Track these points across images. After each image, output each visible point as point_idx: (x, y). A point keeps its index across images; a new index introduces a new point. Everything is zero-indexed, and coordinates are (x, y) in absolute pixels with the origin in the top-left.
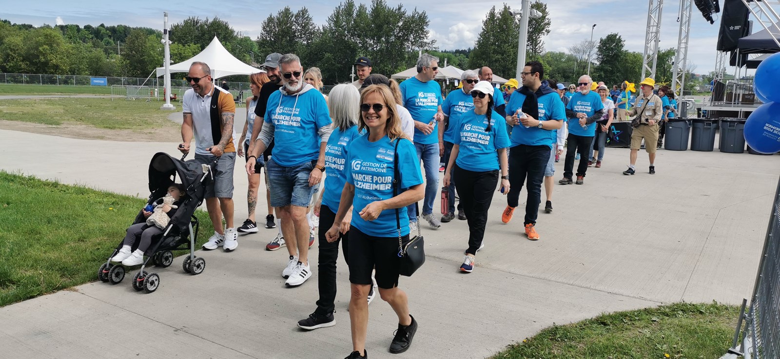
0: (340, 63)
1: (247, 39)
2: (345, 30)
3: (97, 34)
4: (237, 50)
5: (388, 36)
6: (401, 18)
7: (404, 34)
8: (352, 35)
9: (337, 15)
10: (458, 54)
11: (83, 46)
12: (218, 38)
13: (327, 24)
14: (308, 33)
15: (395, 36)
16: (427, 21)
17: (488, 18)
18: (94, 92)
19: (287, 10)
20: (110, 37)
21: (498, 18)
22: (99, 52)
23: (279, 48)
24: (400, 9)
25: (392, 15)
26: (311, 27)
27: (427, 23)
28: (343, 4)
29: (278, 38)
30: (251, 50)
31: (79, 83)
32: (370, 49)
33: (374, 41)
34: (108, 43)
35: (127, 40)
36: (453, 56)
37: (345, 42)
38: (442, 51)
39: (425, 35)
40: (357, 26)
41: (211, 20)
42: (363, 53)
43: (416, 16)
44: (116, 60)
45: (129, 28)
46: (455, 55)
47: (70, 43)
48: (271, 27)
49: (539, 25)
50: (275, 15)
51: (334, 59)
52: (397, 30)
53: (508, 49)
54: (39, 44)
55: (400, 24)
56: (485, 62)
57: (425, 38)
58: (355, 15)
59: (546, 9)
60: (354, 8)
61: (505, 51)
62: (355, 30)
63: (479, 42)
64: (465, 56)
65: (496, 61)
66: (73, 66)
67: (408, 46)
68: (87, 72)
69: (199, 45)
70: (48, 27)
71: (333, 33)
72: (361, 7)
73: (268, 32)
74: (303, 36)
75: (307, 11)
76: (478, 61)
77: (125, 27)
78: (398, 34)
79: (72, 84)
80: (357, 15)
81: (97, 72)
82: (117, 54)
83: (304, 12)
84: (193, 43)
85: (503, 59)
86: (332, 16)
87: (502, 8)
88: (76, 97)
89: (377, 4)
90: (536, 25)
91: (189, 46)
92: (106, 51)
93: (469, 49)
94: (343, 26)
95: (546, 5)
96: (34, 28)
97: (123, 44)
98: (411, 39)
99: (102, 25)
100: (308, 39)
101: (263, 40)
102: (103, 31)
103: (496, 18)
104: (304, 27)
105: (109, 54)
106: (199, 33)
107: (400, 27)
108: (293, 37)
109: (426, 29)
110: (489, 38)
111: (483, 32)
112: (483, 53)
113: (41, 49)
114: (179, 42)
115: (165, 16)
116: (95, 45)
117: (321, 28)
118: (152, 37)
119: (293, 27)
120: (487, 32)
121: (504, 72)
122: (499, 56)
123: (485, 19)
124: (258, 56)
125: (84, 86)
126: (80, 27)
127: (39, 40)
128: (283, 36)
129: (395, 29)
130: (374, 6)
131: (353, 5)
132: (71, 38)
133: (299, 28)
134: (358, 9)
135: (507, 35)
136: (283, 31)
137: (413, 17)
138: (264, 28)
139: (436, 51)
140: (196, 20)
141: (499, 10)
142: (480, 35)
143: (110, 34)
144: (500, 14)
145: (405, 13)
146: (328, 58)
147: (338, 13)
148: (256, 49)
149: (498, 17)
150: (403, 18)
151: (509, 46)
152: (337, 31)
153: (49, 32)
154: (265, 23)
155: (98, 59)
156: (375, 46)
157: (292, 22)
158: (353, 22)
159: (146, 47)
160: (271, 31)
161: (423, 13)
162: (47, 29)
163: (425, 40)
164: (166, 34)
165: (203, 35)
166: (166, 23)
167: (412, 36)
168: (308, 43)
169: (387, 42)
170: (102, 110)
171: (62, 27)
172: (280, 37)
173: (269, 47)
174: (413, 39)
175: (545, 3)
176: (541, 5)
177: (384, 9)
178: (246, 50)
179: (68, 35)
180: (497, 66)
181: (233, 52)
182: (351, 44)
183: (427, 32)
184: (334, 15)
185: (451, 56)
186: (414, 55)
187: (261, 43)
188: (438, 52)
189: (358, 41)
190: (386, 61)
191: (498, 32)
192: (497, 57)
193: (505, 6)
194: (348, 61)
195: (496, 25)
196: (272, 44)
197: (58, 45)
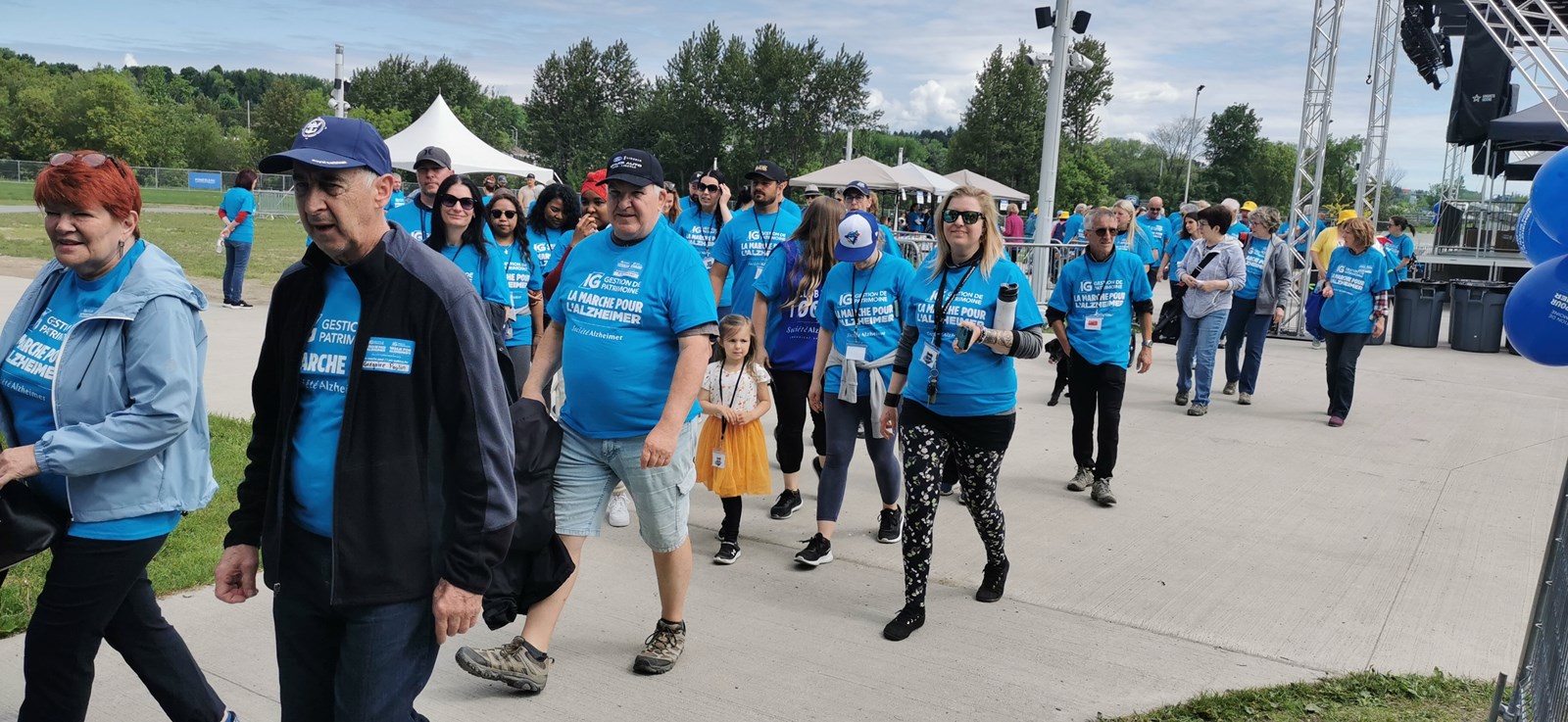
0: (691, 152)
1: (505, 103)
2: (701, 86)
3: (204, 85)
4: (485, 125)
5: (786, 100)
6: (812, 66)
7: (819, 96)
8: (714, 98)
9: (686, 58)
10: (926, 140)
11: (175, 109)
12: (446, 98)
13: (665, 75)
14: (626, 92)
15: (801, 101)
16: (866, 71)
17: (988, 70)
18: (194, 202)
19: (586, 45)
20: (232, 91)
21: (1008, 70)
22: (207, 122)
23: (567, 122)
24: (811, 47)
25: (797, 59)
26: (633, 80)
27: (864, 76)
28: (698, 35)
29: (567, 101)
30: (513, 124)
31: (166, 183)
32: (750, 125)
33: (758, 111)
34: (228, 104)
35: (263, 98)
36: (917, 143)
37: (701, 111)
38: (895, 133)
39: (861, 100)
40: (726, 80)
41: (432, 63)
42: (737, 134)
43: (844, 61)
44: (241, 139)
45: (271, 74)
46: (922, 142)
47: (150, 103)
48: (553, 78)
49: (1090, 85)
50: (562, 54)
51: (679, 144)
52: (804, 91)
53: (1026, 131)
54: (87, 104)
55: (812, 77)
56: (981, 155)
57: (861, 106)
58: (721, 57)
59: (1103, 52)
60: (720, 43)
61: (1020, 136)
62: (721, 87)
63: (969, 115)
64: (941, 144)
65: (1002, 155)
66: (155, 149)
67: (826, 121)
68: (182, 162)
69: (408, 112)
70: (109, 70)
71: (677, 94)
72: (735, 41)
73: (545, 88)
74: (617, 97)
75: (625, 48)
76: (967, 155)
77: (263, 73)
78: (806, 97)
79: (151, 184)
80: (725, 58)
81: (203, 161)
82: (245, 126)
83: (620, 49)
84: (396, 107)
85: (1016, 151)
86: (675, 58)
87: (1016, 50)
88: (156, 210)
89: (766, 37)
90: (1084, 83)
91: (389, 113)
92: (224, 121)
93: (950, 130)
94: (697, 80)
95: (1103, 46)
96: (80, 71)
97: (257, 106)
98: (832, 107)
99: (217, 69)
100: (626, 104)
101: (537, 104)
102: (219, 80)
103: (1003, 70)
104: (618, 80)
105: (228, 126)
106: (410, 89)
107: (811, 84)
108: (598, 99)
109: (864, 88)
110: (988, 108)
111: (978, 97)
112: (977, 139)
113: (90, 113)
114: (369, 104)
115: (338, 52)
116: (201, 108)
117: (653, 82)
118: (315, 94)
119: (597, 80)
120: (986, 97)
121: (1018, 177)
122: (1009, 146)
123: (981, 71)
124: (526, 135)
125: (175, 189)
126: (173, 71)
127: (88, 96)
128: (577, 98)
129: (801, 86)
130: (759, 40)
131: (718, 38)
132: (152, 93)
133: (609, 81)
134: (727, 47)
135: (1026, 105)
136: (576, 87)
137: (838, 63)
138: (539, 80)
139: (882, 133)
140: (403, 61)
141: (1009, 53)
142: (972, 103)
143: (232, 87)
144: (1011, 61)
145: (822, 56)
146: (666, 142)
147: (688, 52)
148: (522, 121)
149: (1008, 67)
150: (817, 66)
151: (1029, 124)
152: (685, 89)
153: (107, 79)
154: (542, 70)
155: (206, 137)
156: (760, 120)
157: (596, 69)
158: (717, 72)
159: (302, 114)
160: (553, 86)
161: (858, 55)
162: (105, 75)
163: (861, 111)
164: (340, 88)
165: (418, 91)
166: (340, 68)
167: (835, 102)
168: (626, 111)
169: (785, 111)
170: (204, 238)
171: (136, 71)
172: (571, 99)
173: (547, 118)
174: (838, 107)
175: (1101, 42)
176: (1095, 44)
177: (779, 46)
178: (502, 123)
179: (146, 86)
180: (1003, 165)
181: (475, 126)
182: (713, 116)
183: (866, 95)
184: (680, 57)
185: (912, 143)
186: (839, 141)
187: (533, 110)
188: (887, 134)
189: (727, 111)
190: (782, 151)
191: (1008, 97)
192: (1004, 146)
193: (1022, 46)
194: (706, 148)
195: (1004, 82)
196: (554, 112)
197: (125, 105)
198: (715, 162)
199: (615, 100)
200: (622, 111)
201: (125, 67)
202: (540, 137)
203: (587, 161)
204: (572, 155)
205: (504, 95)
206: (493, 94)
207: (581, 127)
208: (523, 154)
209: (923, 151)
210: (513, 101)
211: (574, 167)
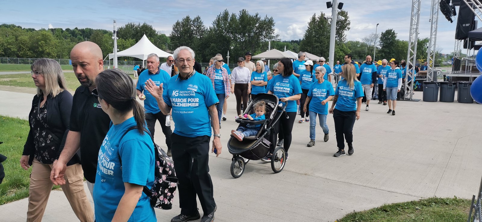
0: (220, 49)
1: (163, 36)
2: (223, 29)
3: (73, 34)
4: (158, 43)
5: (250, 32)
8: (227, 32)
9: (218, 20)
10: (293, 43)
11: (65, 41)
12: (146, 35)
13: (212, 26)
14: (200, 32)
15: (254, 32)
16: (274, 23)
17: (311, 21)
19: (188, 18)
20: (81, 35)
21: (318, 21)
23: (183, 41)
24: (257, 16)
25: (252, 20)
26: (202, 28)
27: (273, 24)
28: (222, 13)
29: (183, 35)
30: (166, 42)
31: (63, 63)
32: (239, 40)
33: (241, 36)
34: (80, 39)
35: (91, 37)
37: (224, 36)
38: (283, 41)
39: (272, 32)
40: (231, 27)
41: (141, 25)
42: (235, 43)
43: (267, 20)
45: (92, 30)
46: (291, 44)
47: (57, 39)
48: (178, 28)
49: (343, 24)
50: (181, 20)
51: (217, 47)
52: (255, 29)
53: (324, 40)
54: (38, 40)
55: (257, 25)
56: (310, 47)
57: (272, 33)
58: (229, 20)
59: (347, 14)
60: (229, 16)
61: (322, 41)
63: (306, 35)
64: (297, 44)
65: (317, 47)
66: (59, 53)
67: (262, 38)
68: (67, 57)
69: (135, 40)
70: (44, 30)
71: (216, 31)
72: (233, 15)
73: (176, 31)
74: (198, 33)
75: (200, 18)
76: (306, 47)
77: (90, 29)
78: (256, 31)
80: (230, 20)
83: (198, 18)
84: (131, 38)
85: (321, 46)
87: (320, 15)
89: (243, 13)
90: (341, 24)
91: (129, 40)
93: (300, 40)
94: (222, 27)
95: (347, 12)
96: (35, 30)
98: (263, 34)
99: (76, 28)
100: (200, 35)
102: (77, 32)
103: (316, 21)
104: (198, 28)
106: (135, 33)
107: (257, 27)
108: (192, 34)
109: (273, 28)
110: (312, 33)
111: (308, 29)
112: (308, 42)
113: (39, 43)
114: (123, 38)
115: (114, 22)
116: (72, 41)
117: (209, 28)
118: (106, 35)
119: (191, 28)
120: (311, 29)
122: (319, 44)
123: (309, 21)
124: (171, 46)
125: (65, 65)
126: (63, 30)
127: (39, 38)
128: (185, 33)
130: (241, 14)
131: (228, 14)
132: (58, 36)
133: (195, 28)
134: (231, 17)
135: (323, 31)
136: (185, 30)
137: (265, 20)
138: (174, 29)
139: (279, 41)
140: (132, 24)
141: (318, 16)
142: (307, 31)
143: (81, 34)
144: (319, 18)
145: (260, 18)
146: (213, 46)
148: (169, 41)
149: (317, 20)
150: (258, 22)
151: (324, 38)
152: (218, 30)
153: (44, 33)
154: (174, 26)
156: (241, 39)
157: (191, 25)
158: (228, 25)
159: (102, 41)
160: (178, 30)
161: (271, 18)
162: (43, 31)
163: (272, 35)
164: (115, 33)
165: (137, 33)
166: (115, 27)
167: (264, 33)
168: (200, 37)
169: (249, 36)
171: (52, 30)
173: (177, 40)
175: (346, 11)
177: (247, 16)
178: (163, 42)
179: (56, 34)
180: (317, 50)
181: (155, 43)
182: (227, 38)
183: (274, 30)
185: (288, 44)
186: (266, 44)
187: (172, 38)
188: (281, 42)
189: (231, 36)
190: (249, 48)
191: (318, 29)
192: (317, 44)
193: (322, 13)
194: (225, 48)
195: (316, 25)
196: (178, 38)
197: (50, 40)
198: (228, 52)
199: (197, 34)
201: (49, 29)
202: (174, 46)
205: (163, 34)
206: (160, 33)
207: (187, 43)
208: (170, 51)
210: (166, 35)
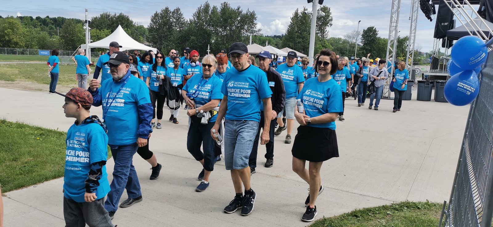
0: (201, 43)
1: (141, 27)
2: (204, 22)
3: (43, 22)
4: (135, 34)
5: (231, 26)
6: (239, 15)
7: (241, 25)
8: (208, 25)
9: (199, 12)
10: (275, 38)
11: (35, 30)
12: (122, 26)
13: (192, 18)
14: (180, 24)
15: (236, 26)
16: (256, 17)
17: (294, 16)
18: (41, 60)
19: (167, 9)
20: (53, 24)
21: (300, 16)
22: (44, 34)
23: (161, 33)
24: (238, 9)
25: (234, 13)
26: (182, 20)
27: (255, 18)
28: (203, 5)
29: (161, 27)
30: (144, 34)
31: (32, 54)
32: (220, 34)
33: (222, 29)
34: (51, 28)
35: (63, 26)
36: (272, 39)
37: (204, 29)
38: (266, 36)
39: (254, 26)
40: (212, 20)
41: (118, 15)
42: (215, 37)
43: (249, 13)
44: (56, 39)
45: (65, 19)
46: (274, 39)
47: (26, 28)
48: (157, 19)
49: (326, 21)
50: (159, 12)
51: (197, 40)
52: (236, 23)
53: (306, 35)
54: (5, 28)
55: (239, 18)
56: (292, 43)
57: (254, 27)
58: (210, 12)
59: (329, 10)
60: (210, 8)
61: (304, 37)
62: (210, 22)
63: (288, 30)
64: (280, 39)
65: (299, 43)
66: (28, 43)
67: (244, 32)
68: (36, 47)
69: (110, 30)
70: (12, 17)
71: (196, 24)
72: (214, 7)
73: (154, 23)
74: (177, 25)
75: (179, 10)
76: (288, 43)
77: (63, 18)
78: (237, 25)
79: (27, 54)
80: (211, 13)
81: (43, 47)
82: (57, 35)
83: (178, 10)
84: (106, 29)
85: (303, 42)
86: (196, 13)
87: (302, 10)
88: (28, 63)
89: (224, 6)
90: (324, 20)
91: (104, 31)
92: (50, 34)
93: (283, 35)
94: (203, 20)
95: (330, 8)
96: (2, 18)
97: (61, 29)
98: (245, 28)
99: (48, 17)
100: (180, 28)
101: (152, 28)
102: (48, 20)
103: (298, 16)
104: (177, 20)
105: (52, 35)
106: (110, 23)
107: (238, 21)
108: (171, 26)
109: (255, 22)
110: (294, 28)
111: (291, 24)
112: (291, 38)
113: (6, 31)
114: (97, 28)
115: (86, 11)
116: (42, 30)
117: (189, 20)
118: (79, 25)
119: (171, 20)
120: (293, 25)
121: (304, 50)
122: (301, 40)
123: (292, 17)
124: (148, 38)
125: (34, 56)
126: (33, 18)
127: (5, 26)
128: (164, 25)
129: (236, 21)
130: (222, 7)
131: (209, 6)
132: (26, 25)
133: (174, 20)
134: (212, 9)
135: (306, 27)
136: (164, 22)
137: (247, 14)
138: (152, 20)
139: (262, 36)
140: (108, 14)
141: (300, 11)
142: (289, 26)
143: (53, 23)
144: (301, 13)
145: (242, 12)
146: (193, 39)
147: (199, 11)
148: (147, 33)
149: (300, 15)
150: (240, 15)
151: (307, 33)
152: (199, 23)
153: (11, 20)
154: (153, 17)
155: (44, 39)
156: (223, 32)
157: (170, 16)
158: (209, 17)
159: (75, 31)
160: (156, 22)
161: (253, 12)
162: (10, 19)
163: (255, 29)
164: (87, 23)
165: (113, 24)
166: (87, 16)
167: (246, 26)
168: (180, 30)
169: (231, 30)
170: (44, 71)
171: (21, 18)
172: (162, 26)
173: (155, 32)
174: (247, 28)
175: (329, 7)
176: (327, 8)
177: (228, 9)
178: (140, 34)
179: (24, 23)
180: (299, 46)
181: (132, 35)
182: (208, 31)
183: (256, 24)
184: (197, 12)
185: (271, 39)
186: (248, 38)
187: (150, 29)
188: (263, 36)
189: (212, 29)
190: (230, 42)
191: (300, 25)
192: (299, 40)
193: (305, 9)
194: (206, 41)
195: (299, 20)
196: (157, 30)
197: (17, 29)
198: (209, 46)
199: (176, 26)
200: (179, 29)
201: (17, 17)
202: (152, 38)
203: (168, 46)
204: (163, 44)
205: (141, 25)
206: (137, 25)
207: (166, 35)
208: (147, 43)
209: (274, 41)
210: (144, 27)
211: (164, 48)
